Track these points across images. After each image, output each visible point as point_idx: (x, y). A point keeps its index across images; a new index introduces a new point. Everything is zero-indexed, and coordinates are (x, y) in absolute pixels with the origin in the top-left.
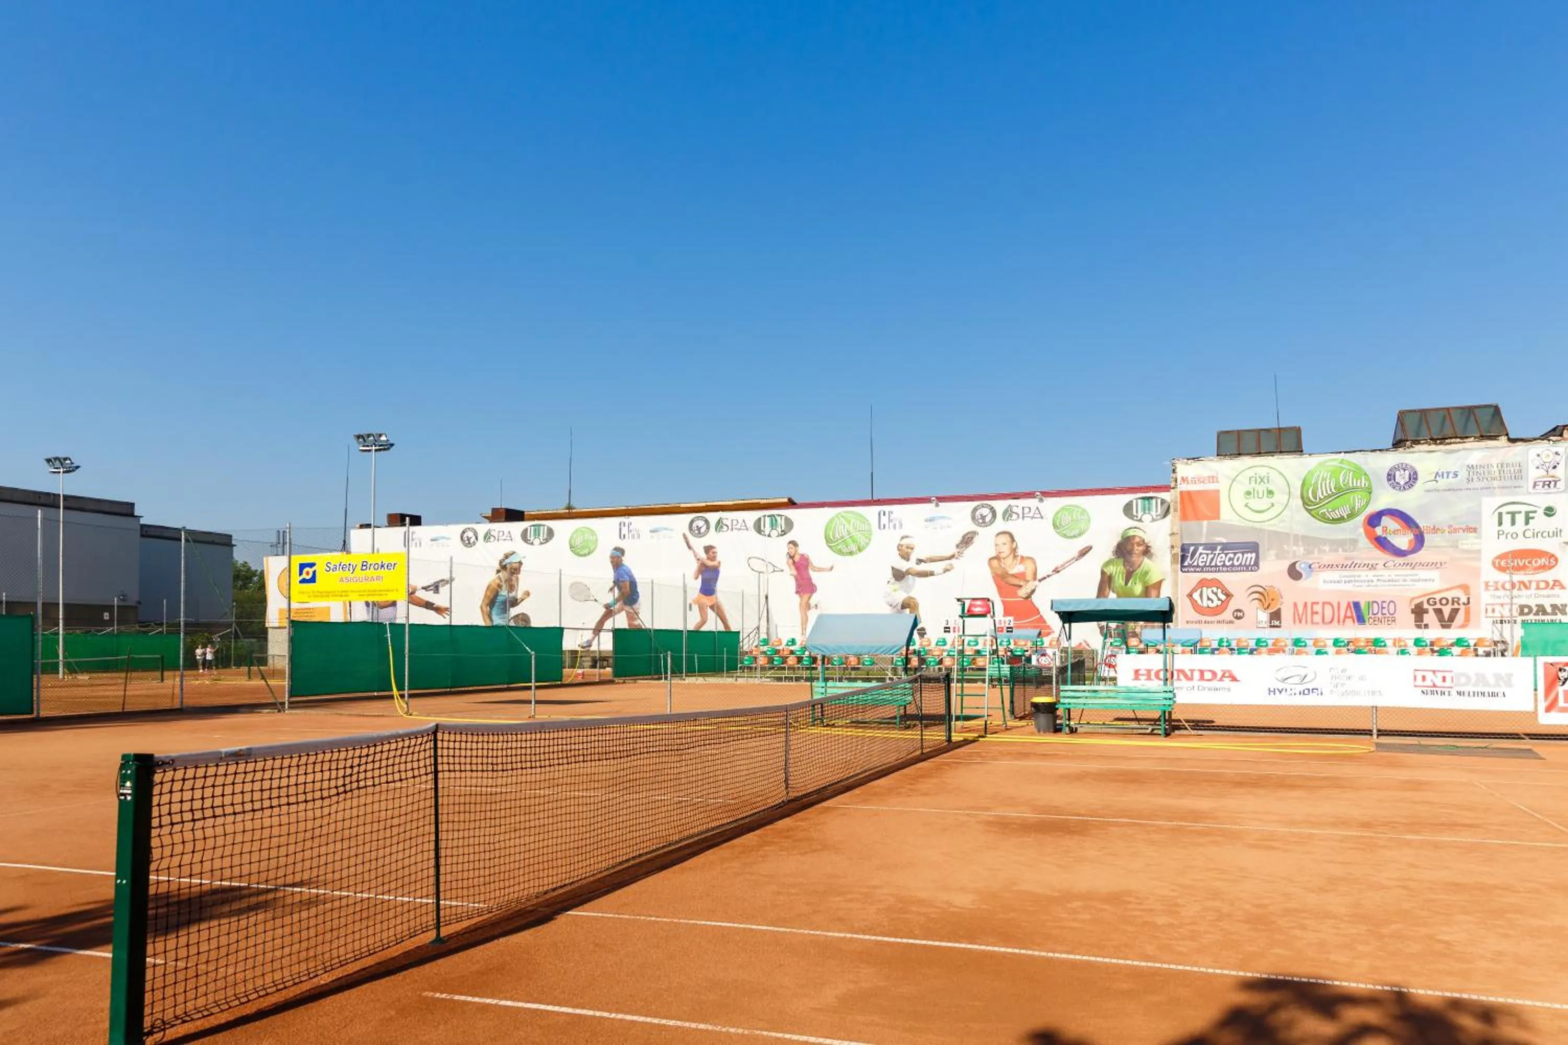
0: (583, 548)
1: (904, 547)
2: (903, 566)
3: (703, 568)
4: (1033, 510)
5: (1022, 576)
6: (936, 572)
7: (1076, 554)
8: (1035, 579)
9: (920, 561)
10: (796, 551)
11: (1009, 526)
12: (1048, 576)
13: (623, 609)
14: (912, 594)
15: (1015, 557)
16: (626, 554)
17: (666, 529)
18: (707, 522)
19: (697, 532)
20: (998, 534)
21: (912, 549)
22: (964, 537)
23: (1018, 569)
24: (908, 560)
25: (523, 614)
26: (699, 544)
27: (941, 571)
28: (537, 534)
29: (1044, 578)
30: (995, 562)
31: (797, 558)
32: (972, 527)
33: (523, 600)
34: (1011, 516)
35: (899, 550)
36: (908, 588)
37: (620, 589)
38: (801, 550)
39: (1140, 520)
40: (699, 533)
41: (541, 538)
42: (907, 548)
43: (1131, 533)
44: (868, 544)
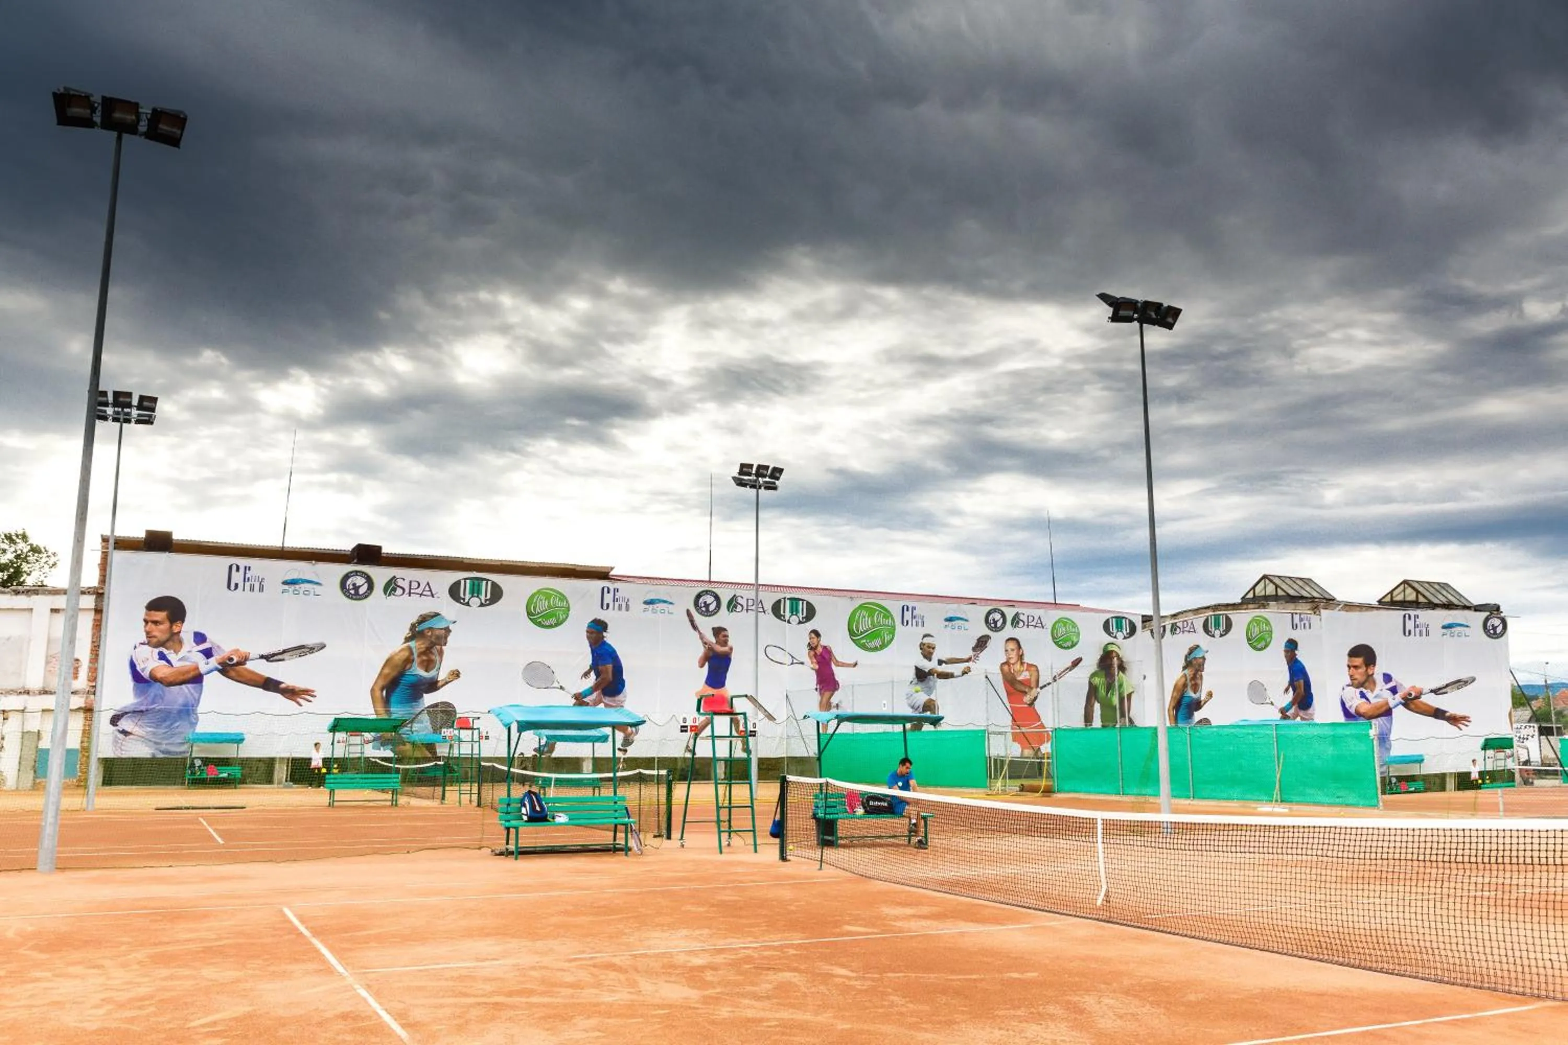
0: (547, 616)
1: (925, 647)
2: (927, 665)
3: (711, 654)
4: (1036, 618)
5: (1026, 683)
6: (956, 674)
7: (1069, 664)
8: (1037, 686)
9: (940, 662)
10: (818, 642)
11: (1017, 633)
12: (1049, 684)
13: (600, 702)
14: (933, 697)
15: (1022, 663)
16: (609, 629)
17: (665, 602)
18: (717, 598)
19: (704, 609)
20: (1009, 640)
21: (934, 648)
22: (979, 640)
23: (1024, 676)
24: (930, 660)
25: (448, 705)
26: (706, 624)
27: (960, 674)
28: (476, 591)
29: (1045, 686)
30: (1006, 668)
31: (820, 649)
32: (987, 632)
33: (447, 683)
34: (1018, 623)
35: (921, 649)
36: (929, 690)
37: (598, 675)
38: (824, 641)
39: (1115, 637)
40: (707, 613)
41: (483, 597)
42: (929, 647)
43: (1110, 648)
44: (892, 640)
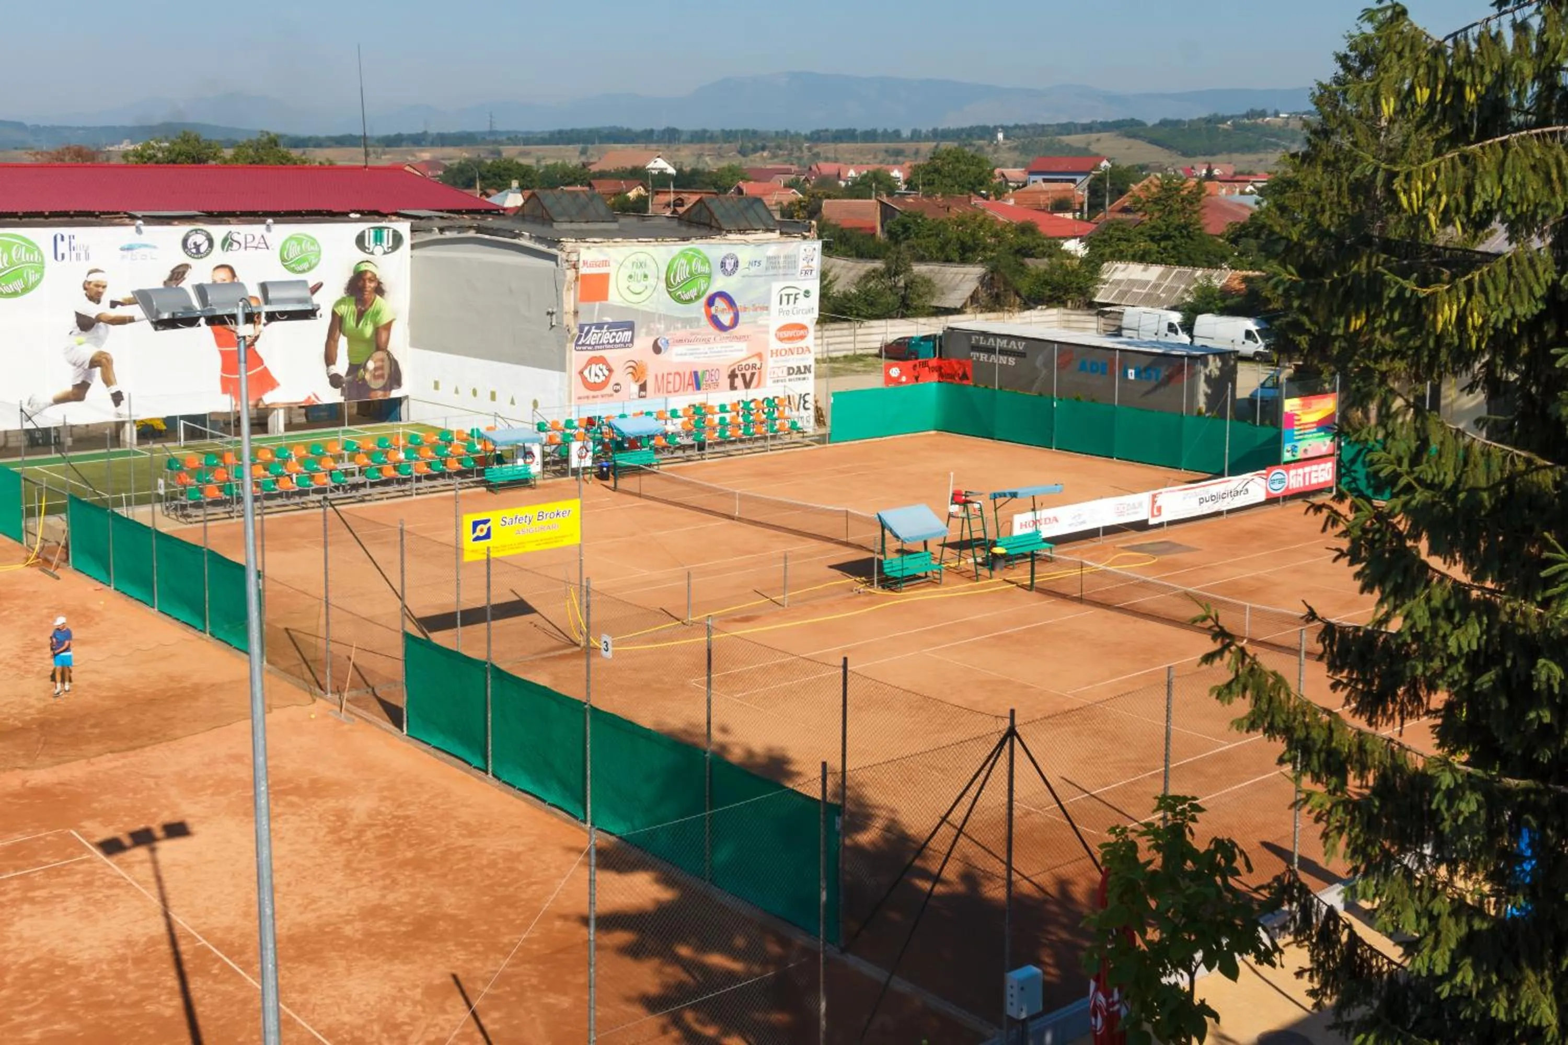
1: (91, 286)
2: (92, 310)
4: (258, 237)
6: (136, 318)
9: (114, 304)
11: (227, 257)
14: (104, 348)
20: (218, 267)
21: (104, 287)
22: (173, 272)
24: (98, 302)
32: (185, 259)
34: (231, 245)
35: (85, 289)
36: (99, 340)
39: (372, 253)
42: (97, 286)
43: (363, 267)
44: (39, 281)
